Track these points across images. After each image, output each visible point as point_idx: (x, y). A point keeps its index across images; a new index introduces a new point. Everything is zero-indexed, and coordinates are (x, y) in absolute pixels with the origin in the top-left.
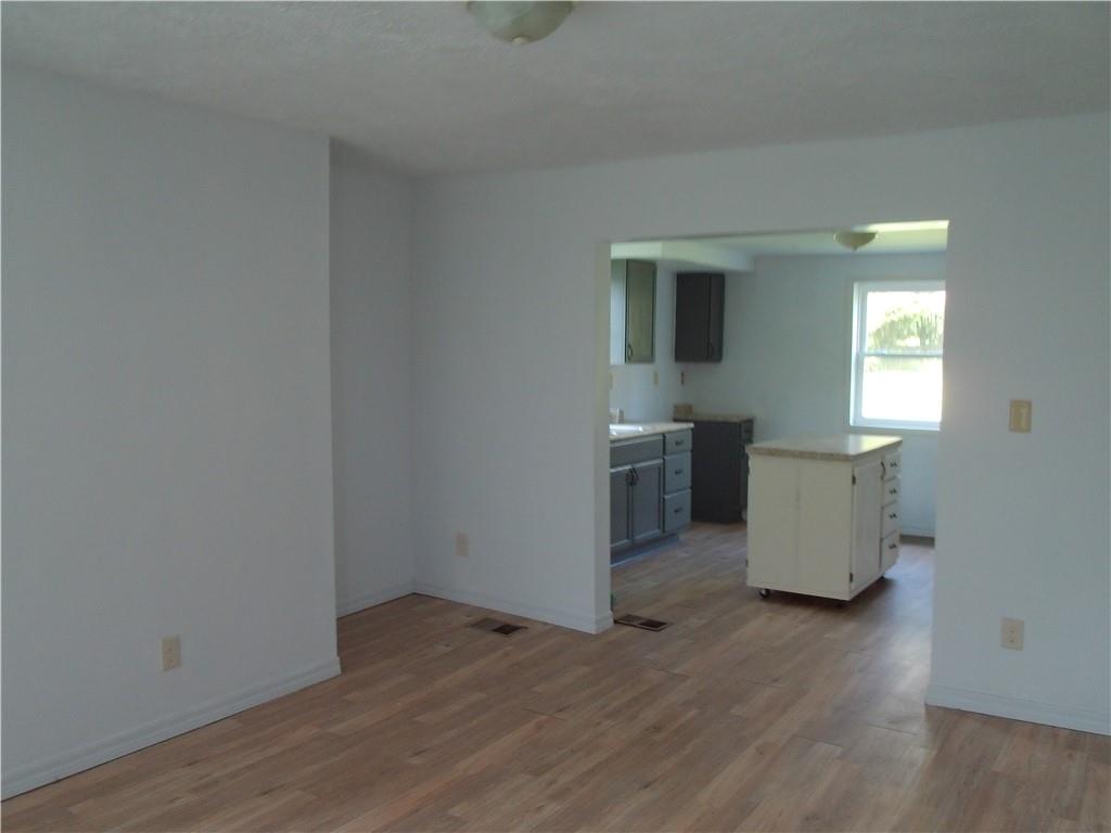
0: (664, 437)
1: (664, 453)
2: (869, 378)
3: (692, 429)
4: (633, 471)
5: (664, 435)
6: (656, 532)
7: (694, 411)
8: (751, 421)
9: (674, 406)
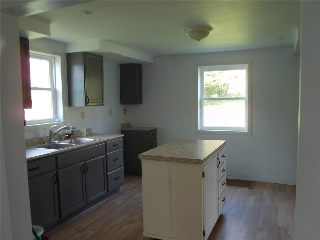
0: (106, 143)
1: (106, 152)
2: (205, 108)
3: (123, 137)
4: (85, 165)
5: (105, 142)
6: (103, 193)
7: (131, 126)
8: (155, 130)
9: (121, 124)
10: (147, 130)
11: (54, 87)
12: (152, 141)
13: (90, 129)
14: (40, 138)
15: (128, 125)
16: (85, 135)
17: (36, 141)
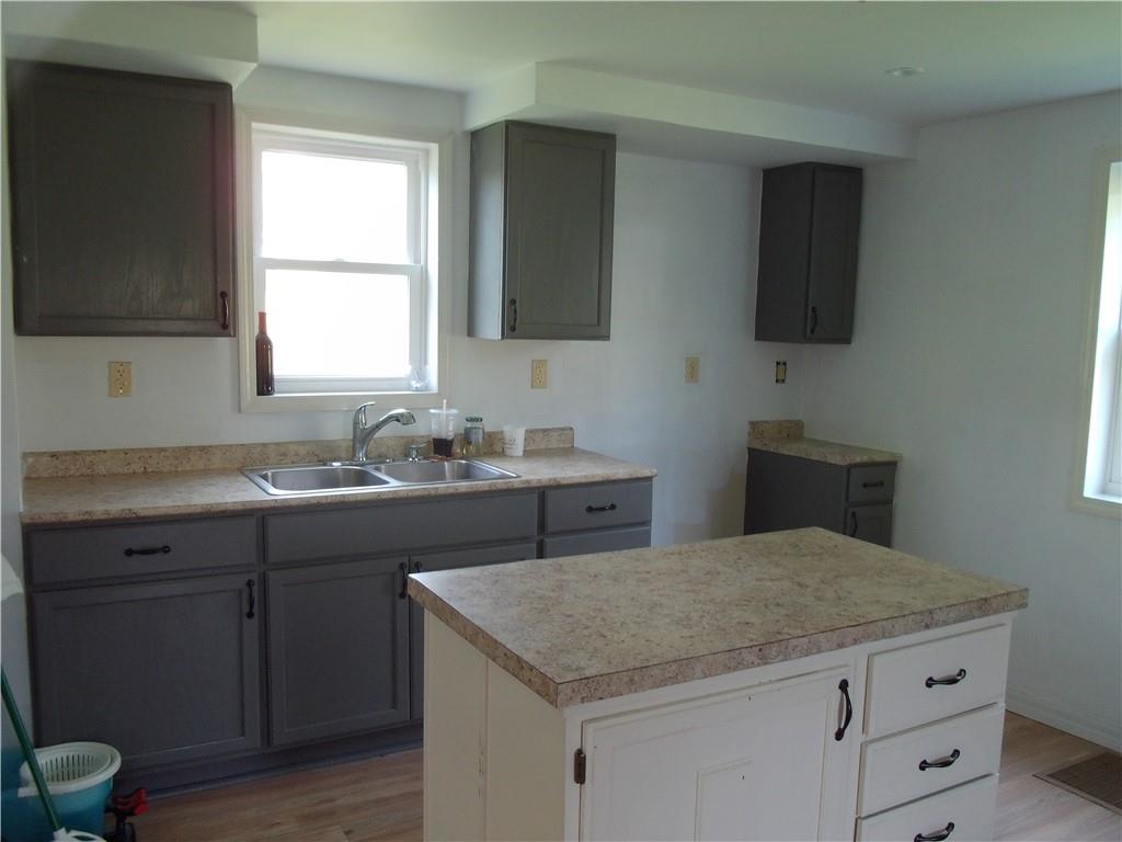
5: (540, 491)
7: (806, 435)
8: (891, 466)
9: (753, 424)
10: (836, 459)
11: (422, 263)
12: (854, 514)
13: (571, 429)
14: (323, 441)
15: (794, 430)
16: (519, 452)
17: (302, 451)
